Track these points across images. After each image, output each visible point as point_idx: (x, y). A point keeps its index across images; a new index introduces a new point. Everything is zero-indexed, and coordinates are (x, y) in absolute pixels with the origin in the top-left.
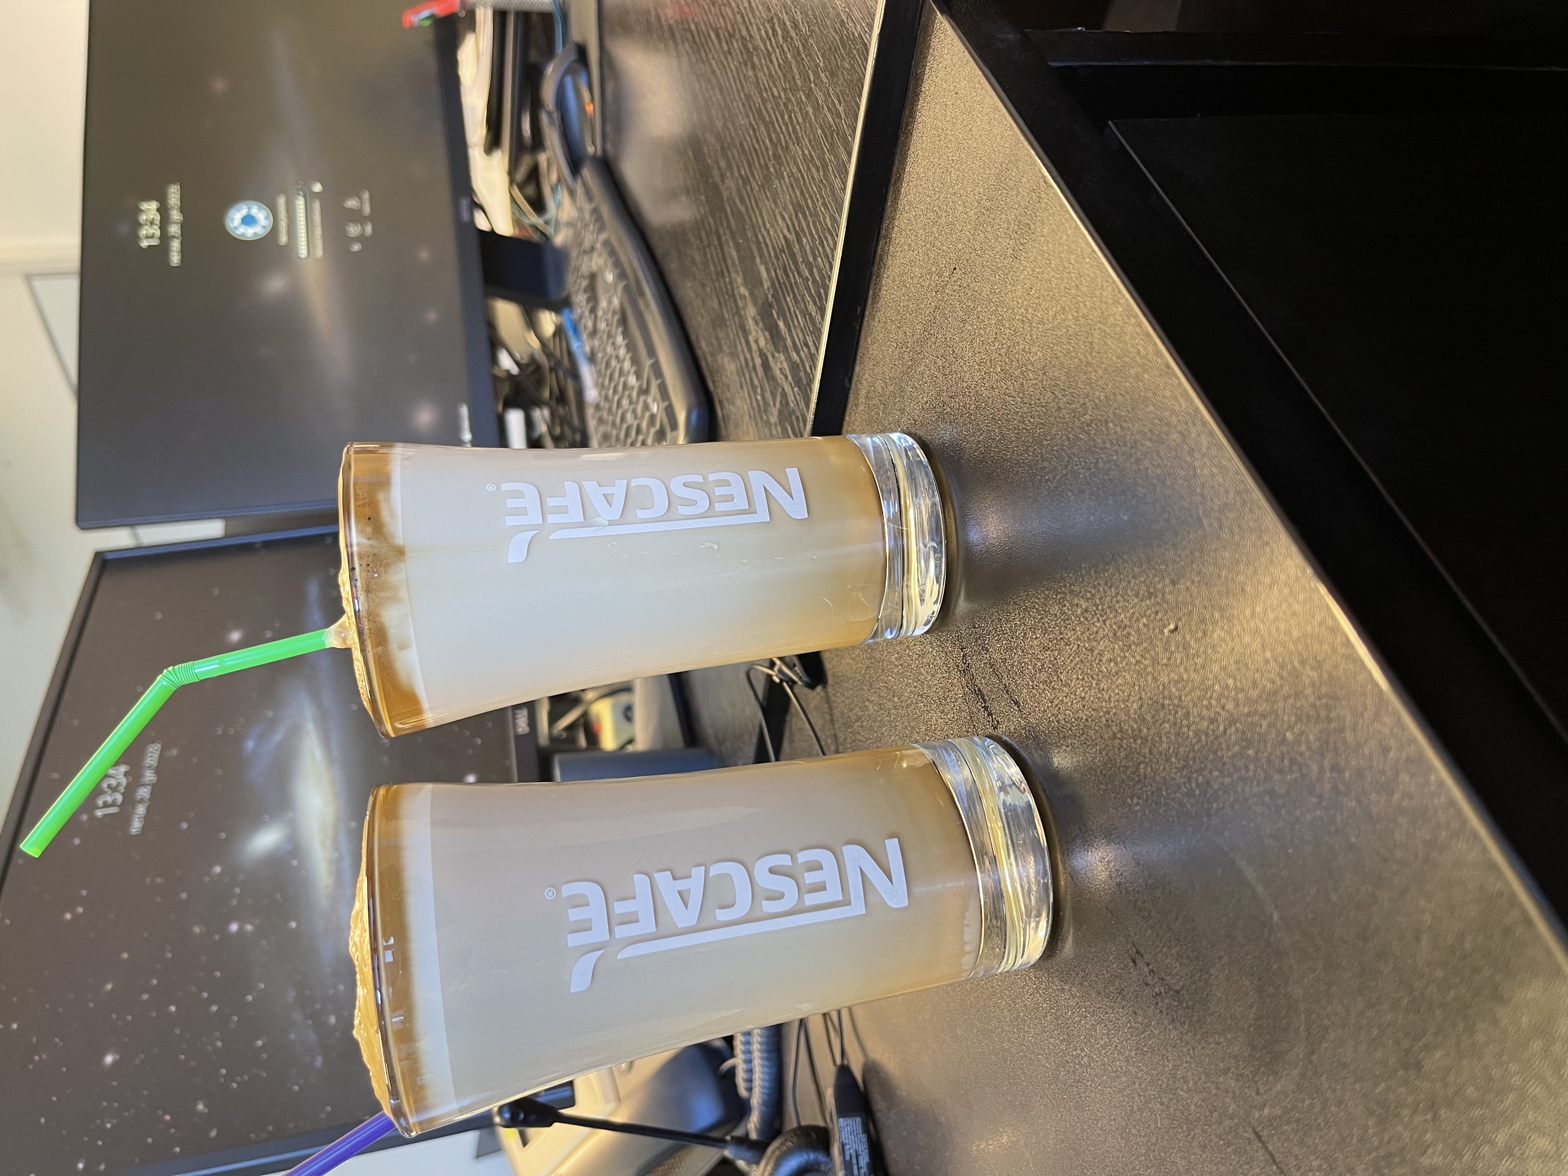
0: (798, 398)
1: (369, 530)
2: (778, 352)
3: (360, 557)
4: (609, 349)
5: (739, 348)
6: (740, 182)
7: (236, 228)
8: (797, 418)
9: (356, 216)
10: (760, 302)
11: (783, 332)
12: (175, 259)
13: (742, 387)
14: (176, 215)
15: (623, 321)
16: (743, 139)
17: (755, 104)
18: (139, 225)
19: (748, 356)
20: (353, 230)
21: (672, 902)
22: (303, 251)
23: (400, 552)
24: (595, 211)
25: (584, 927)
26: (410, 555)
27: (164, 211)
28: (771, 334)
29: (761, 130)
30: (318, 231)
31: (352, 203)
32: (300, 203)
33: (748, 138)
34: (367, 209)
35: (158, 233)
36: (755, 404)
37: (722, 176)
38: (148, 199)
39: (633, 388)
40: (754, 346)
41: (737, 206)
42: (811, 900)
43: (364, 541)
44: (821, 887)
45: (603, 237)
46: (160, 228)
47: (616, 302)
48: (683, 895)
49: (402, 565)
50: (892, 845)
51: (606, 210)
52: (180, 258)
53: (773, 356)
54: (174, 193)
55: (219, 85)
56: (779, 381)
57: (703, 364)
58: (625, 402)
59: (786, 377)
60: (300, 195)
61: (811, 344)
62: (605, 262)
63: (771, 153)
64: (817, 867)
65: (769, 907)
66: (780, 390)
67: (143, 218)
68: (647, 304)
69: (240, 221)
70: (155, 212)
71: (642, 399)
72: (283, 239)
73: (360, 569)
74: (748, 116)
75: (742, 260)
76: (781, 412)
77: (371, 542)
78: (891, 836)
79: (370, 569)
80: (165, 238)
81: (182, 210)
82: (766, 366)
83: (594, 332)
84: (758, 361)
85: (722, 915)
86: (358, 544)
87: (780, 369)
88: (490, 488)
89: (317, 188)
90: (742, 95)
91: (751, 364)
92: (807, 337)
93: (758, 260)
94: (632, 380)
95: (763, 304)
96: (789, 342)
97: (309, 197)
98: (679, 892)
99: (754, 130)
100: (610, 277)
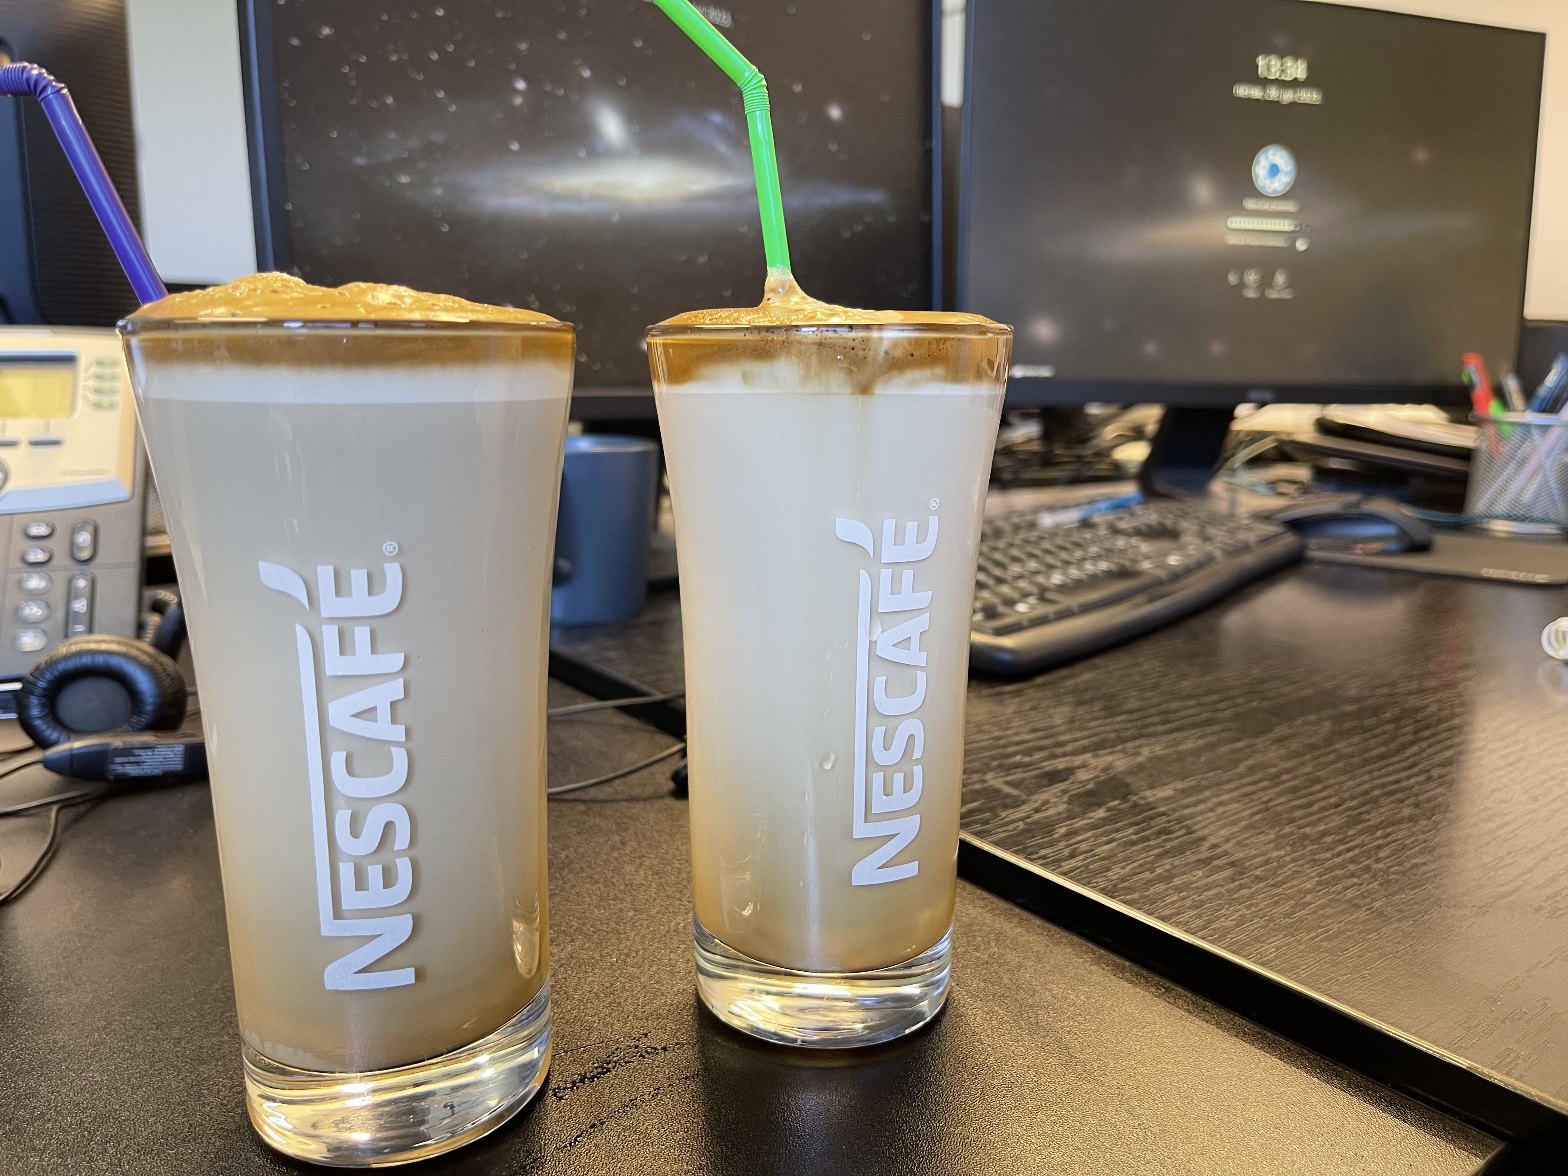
0: (1010, 827)
1: (898, 353)
2: (1069, 802)
3: (863, 340)
4: (1094, 550)
5: (1079, 735)
6: (1273, 770)
7: (1267, 158)
8: (986, 822)
9: (1266, 282)
10: (1129, 779)
11: (1092, 814)
12: (1242, 91)
13: (1034, 731)
14: (1288, 96)
15: (1123, 573)
16: (1326, 783)
17: (1368, 812)
18: (1282, 55)
19: (1068, 748)
20: (1252, 277)
21: (361, 699)
22: (1237, 222)
23: (865, 389)
24: (1246, 548)
25: (340, 587)
26: (860, 399)
27: (1295, 84)
28: (1090, 793)
29: (1335, 817)
30: (1254, 241)
31: (1280, 278)
32: (1286, 225)
33: (1325, 794)
34: (1273, 294)
35: (1271, 77)
36: (1011, 749)
37: (1280, 740)
38: (1310, 69)
39: (1048, 577)
40: (1078, 760)
41: (1245, 759)
42: (346, 871)
43: (885, 346)
44: (361, 884)
45: (1218, 554)
46: (1276, 79)
47: (1146, 565)
48: (367, 714)
49: (847, 390)
50: (407, 976)
51: (1248, 560)
52: (1242, 97)
53: (1064, 792)
54: (1312, 98)
55: (1421, 155)
56: (1034, 797)
57: (1064, 672)
58: (1033, 565)
59: (1037, 811)
60: (1296, 226)
61: (1073, 863)
62: (1189, 556)
63: (1308, 830)
64: (388, 880)
65: (343, 818)
66: (1024, 797)
67: (1289, 62)
68: (1139, 606)
69: (1275, 162)
70: (1294, 76)
71: (1034, 590)
72: (1250, 204)
73: (849, 339)
74: (1353, 798)
75: (1181, 757)
76: (997, 791)
77: (882, 354)
78: (420, 975)
79: (847, 350)
80: (1265, 83)
81: (1293, 104)
82: (1054, 777)
83: (1115, 531)
84: (1060, 764)
85: (338, 759)
86: (881, 339)
87: (1047, 802)
88: (934, 503)
89: (1301, 245)
90: (1377, 792)
91: (1058, 751)
92: (1081, 857)
93: (1180, 785)
94: (1057, 578)
95: (1127, 786)
96: (1080, 823)
97: (1292, 236)
98: (375, 708)
99: (1337, 806)
100: (1173, 560)
